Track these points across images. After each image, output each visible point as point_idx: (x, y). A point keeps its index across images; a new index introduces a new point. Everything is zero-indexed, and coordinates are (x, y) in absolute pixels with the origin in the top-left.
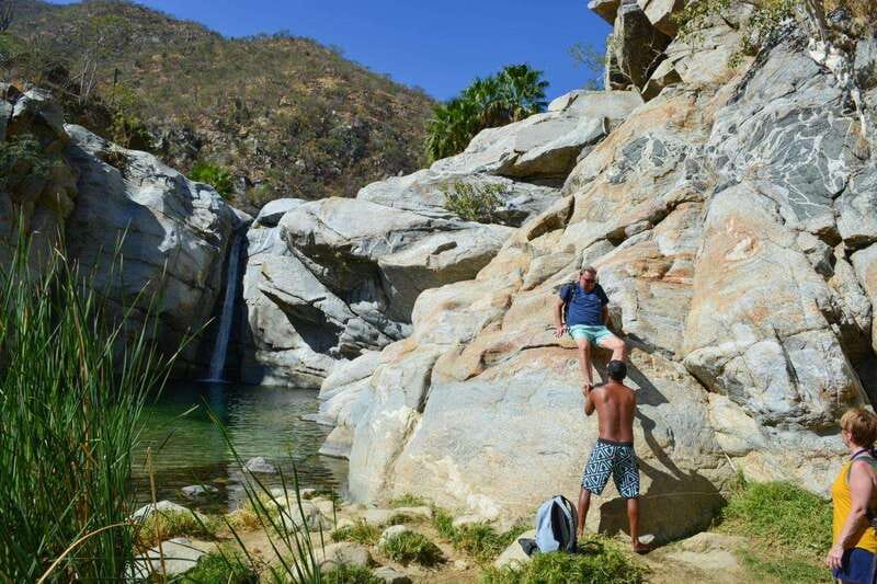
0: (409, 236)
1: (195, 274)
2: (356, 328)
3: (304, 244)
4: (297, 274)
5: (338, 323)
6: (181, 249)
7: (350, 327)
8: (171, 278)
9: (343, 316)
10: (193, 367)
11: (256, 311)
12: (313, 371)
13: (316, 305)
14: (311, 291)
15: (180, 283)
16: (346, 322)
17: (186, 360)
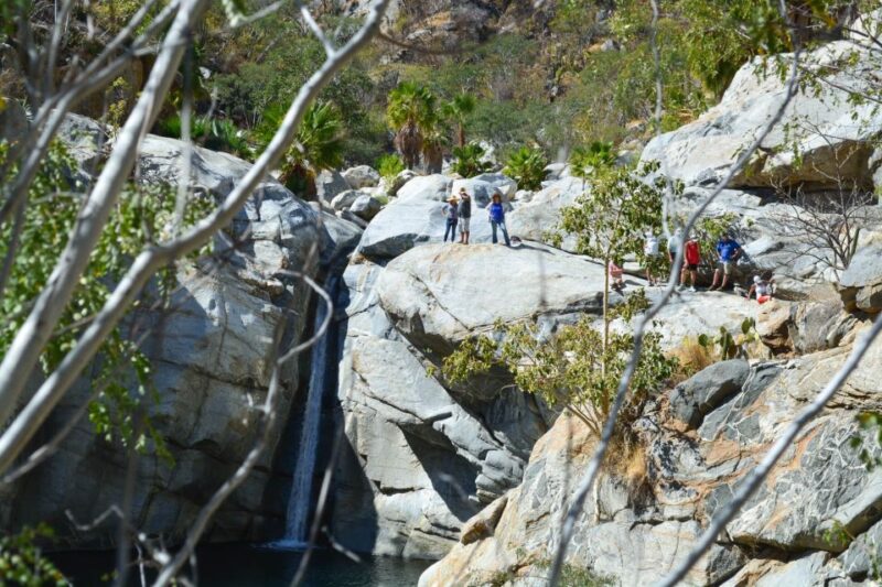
0: (566, 322)
1: (251, 368)
2: (498, 467)
3: (407, 330)
4: (406, 373)
5: (471, 458)
6: (226, 330)
7: (489, 465)
8: (212, 382)
9: (477, 445)
10: (259, 519)
11: (355, 421)
12: (441, 532)
13: (437, 425)
14: (427, 401)
15: (229, 388)
16: (482, 456)
17: (247, 510)
